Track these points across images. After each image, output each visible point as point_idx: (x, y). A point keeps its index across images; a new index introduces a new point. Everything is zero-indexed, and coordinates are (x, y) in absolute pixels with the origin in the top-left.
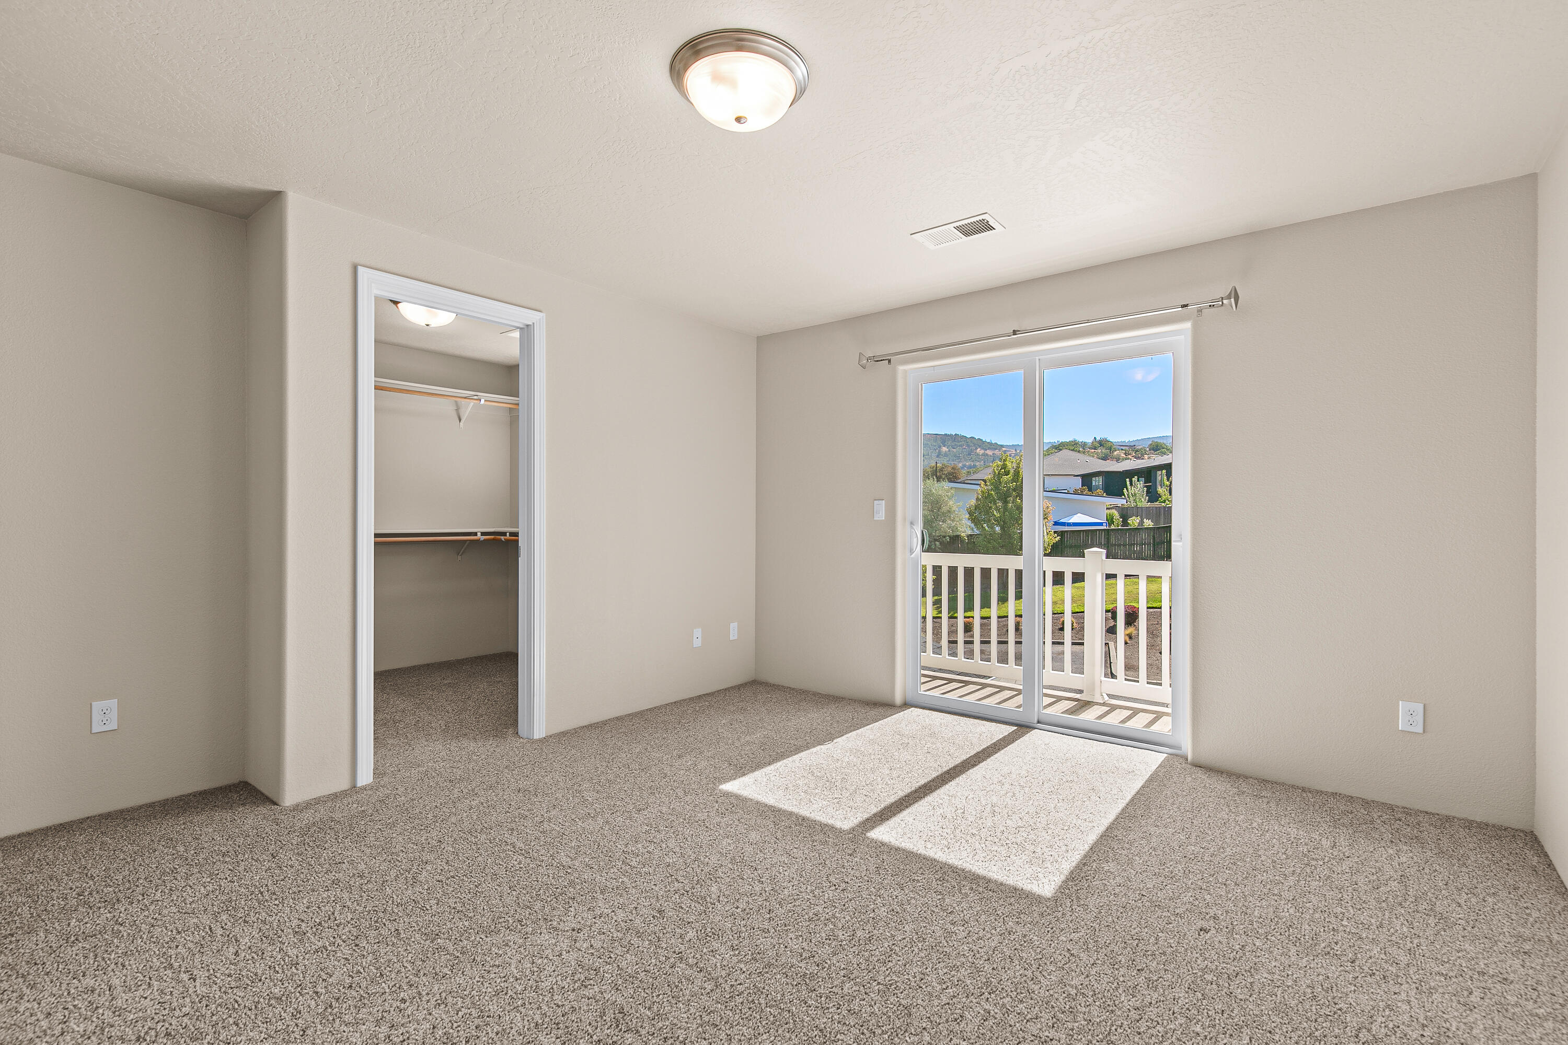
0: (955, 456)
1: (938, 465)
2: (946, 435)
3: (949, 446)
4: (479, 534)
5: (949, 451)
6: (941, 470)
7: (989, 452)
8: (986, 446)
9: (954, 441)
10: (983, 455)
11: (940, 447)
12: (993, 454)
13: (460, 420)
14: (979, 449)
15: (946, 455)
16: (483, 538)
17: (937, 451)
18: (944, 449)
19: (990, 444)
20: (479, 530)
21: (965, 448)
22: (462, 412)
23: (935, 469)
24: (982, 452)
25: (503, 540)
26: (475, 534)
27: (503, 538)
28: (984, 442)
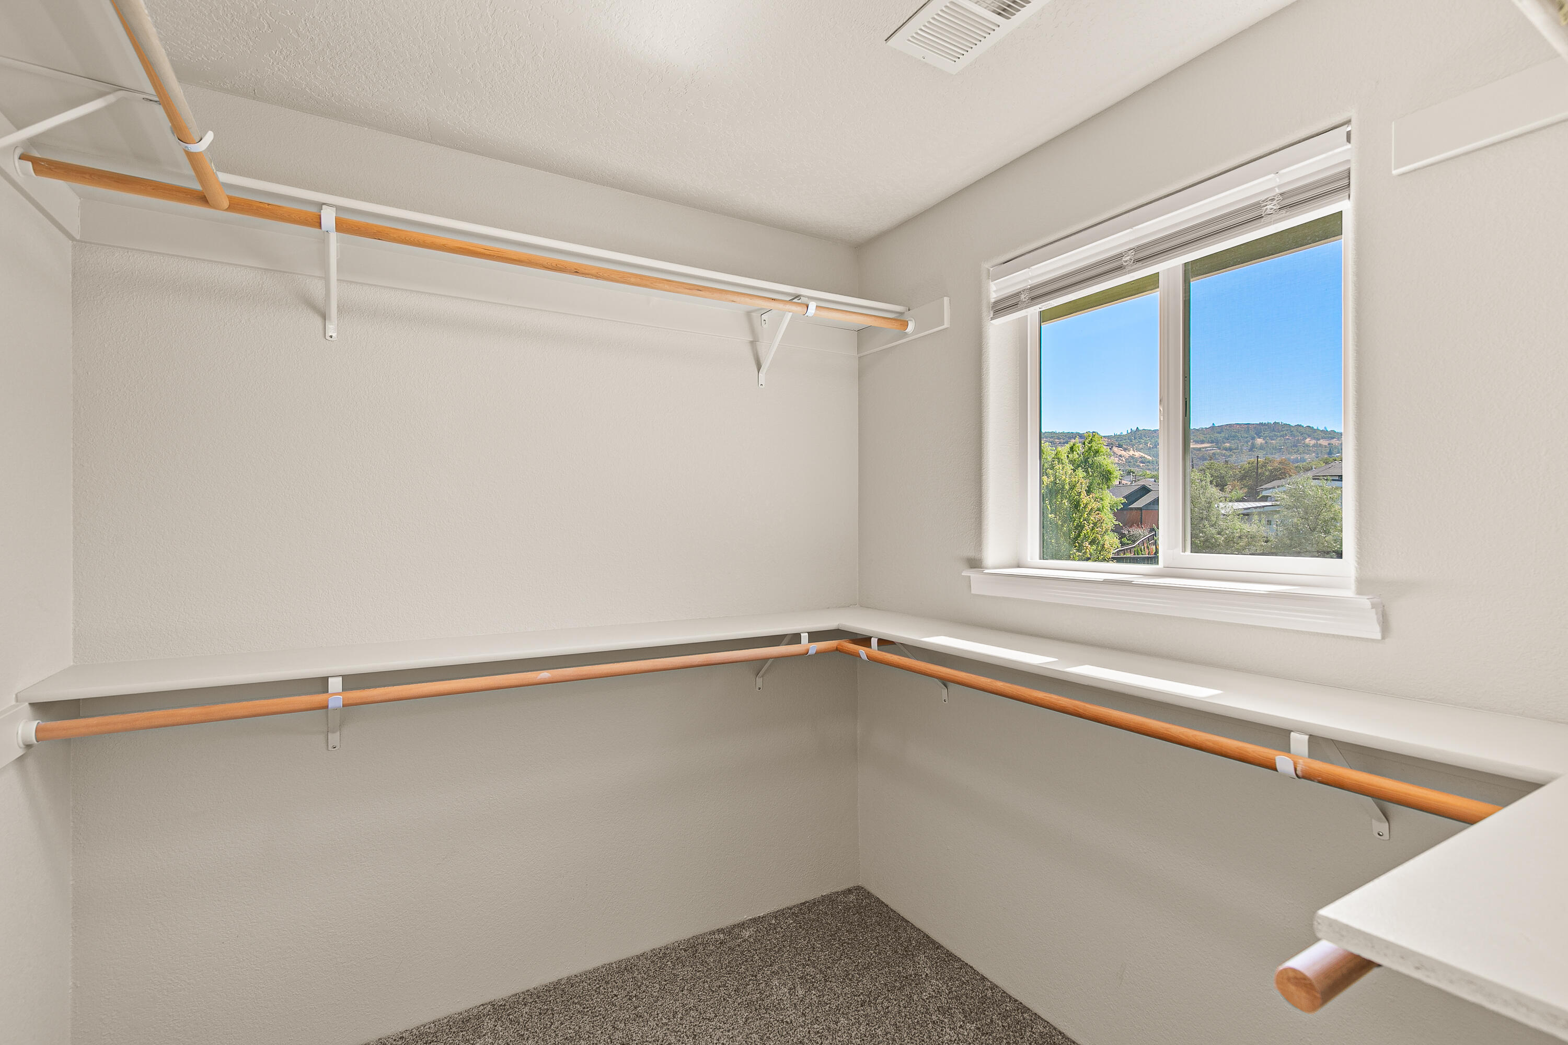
0: (1275, 448)
1: (1259, 459)
2: (1261, 424)
3: (1266, 437)
4: (805, 637)
5: (1266, 443)
6: (1264, 465)
7: (1324, 442)
8: (1318, 435)
9: (1274, 430)
10: (1314, 446)
11: (1253, 438)
12: (1329, 444)
13: (759, 367)
14: (1308, 440)
15: (1262, 448)
16: (814, 647)
17: (1250, 443)
18: (1259, 441)
19: (1325, 432)
20: (804, 624)
21: (1288, 439)
22: (762, 348)
23: (1255, 464)
24: (1313, 442)
25: (864, 657)
26: (795, 638)
27: (862, 651)
28: (1315, 431)
